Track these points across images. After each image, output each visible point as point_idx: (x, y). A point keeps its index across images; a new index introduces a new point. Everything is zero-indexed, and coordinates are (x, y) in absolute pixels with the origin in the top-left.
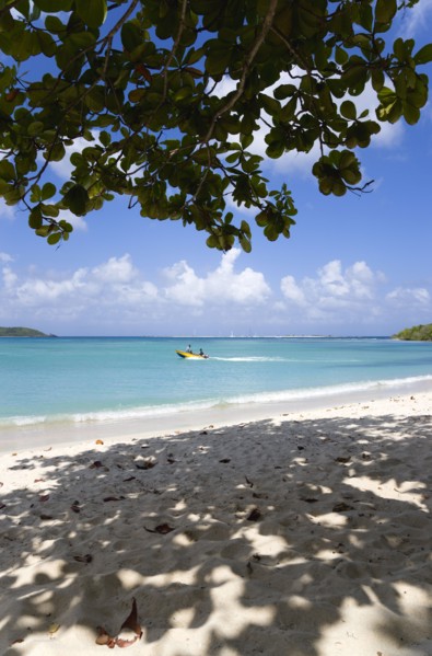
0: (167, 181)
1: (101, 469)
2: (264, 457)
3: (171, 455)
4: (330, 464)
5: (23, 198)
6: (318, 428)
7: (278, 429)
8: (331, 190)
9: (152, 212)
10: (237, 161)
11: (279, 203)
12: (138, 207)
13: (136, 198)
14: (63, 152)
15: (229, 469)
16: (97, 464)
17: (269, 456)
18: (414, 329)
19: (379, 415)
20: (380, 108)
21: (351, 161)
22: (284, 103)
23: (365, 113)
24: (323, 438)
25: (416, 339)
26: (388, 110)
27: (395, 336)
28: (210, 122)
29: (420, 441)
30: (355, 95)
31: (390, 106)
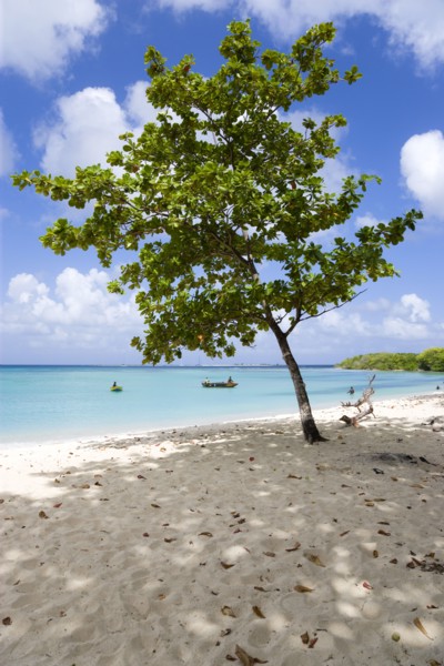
18: (355, 359)
27: (342, 365)
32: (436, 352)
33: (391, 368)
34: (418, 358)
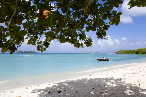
0: (65, 36)
1: (50, 94)
2: (85, 91)
3: (65, 89)
4: (99, 94)
5: (35, 44)
6: (97, 81)
7: (88, 81)
8: (100, 38)
9: (62, 42)
10: (80, 31)
11: (89, 40)
12: (59, 41)
13: (58, 40)
14: (43, 33)
15: (77, 95)
16: (49, 92)
17: (86, 91)
18: (119, 51)
19: (110, 77)
20: (110, 22)
21: (104, 32)
22: (90, 22)
23: (107, 24)
24: (98, 85)
25: (119, 53)
26: (112, 23)
27: (115, 53)
28: (74, 26)
29: (119, 87)
30: (105, 20)
31: (112, 22)
32: (140, 49)
33: (128, 53)
34: (135, 51)
